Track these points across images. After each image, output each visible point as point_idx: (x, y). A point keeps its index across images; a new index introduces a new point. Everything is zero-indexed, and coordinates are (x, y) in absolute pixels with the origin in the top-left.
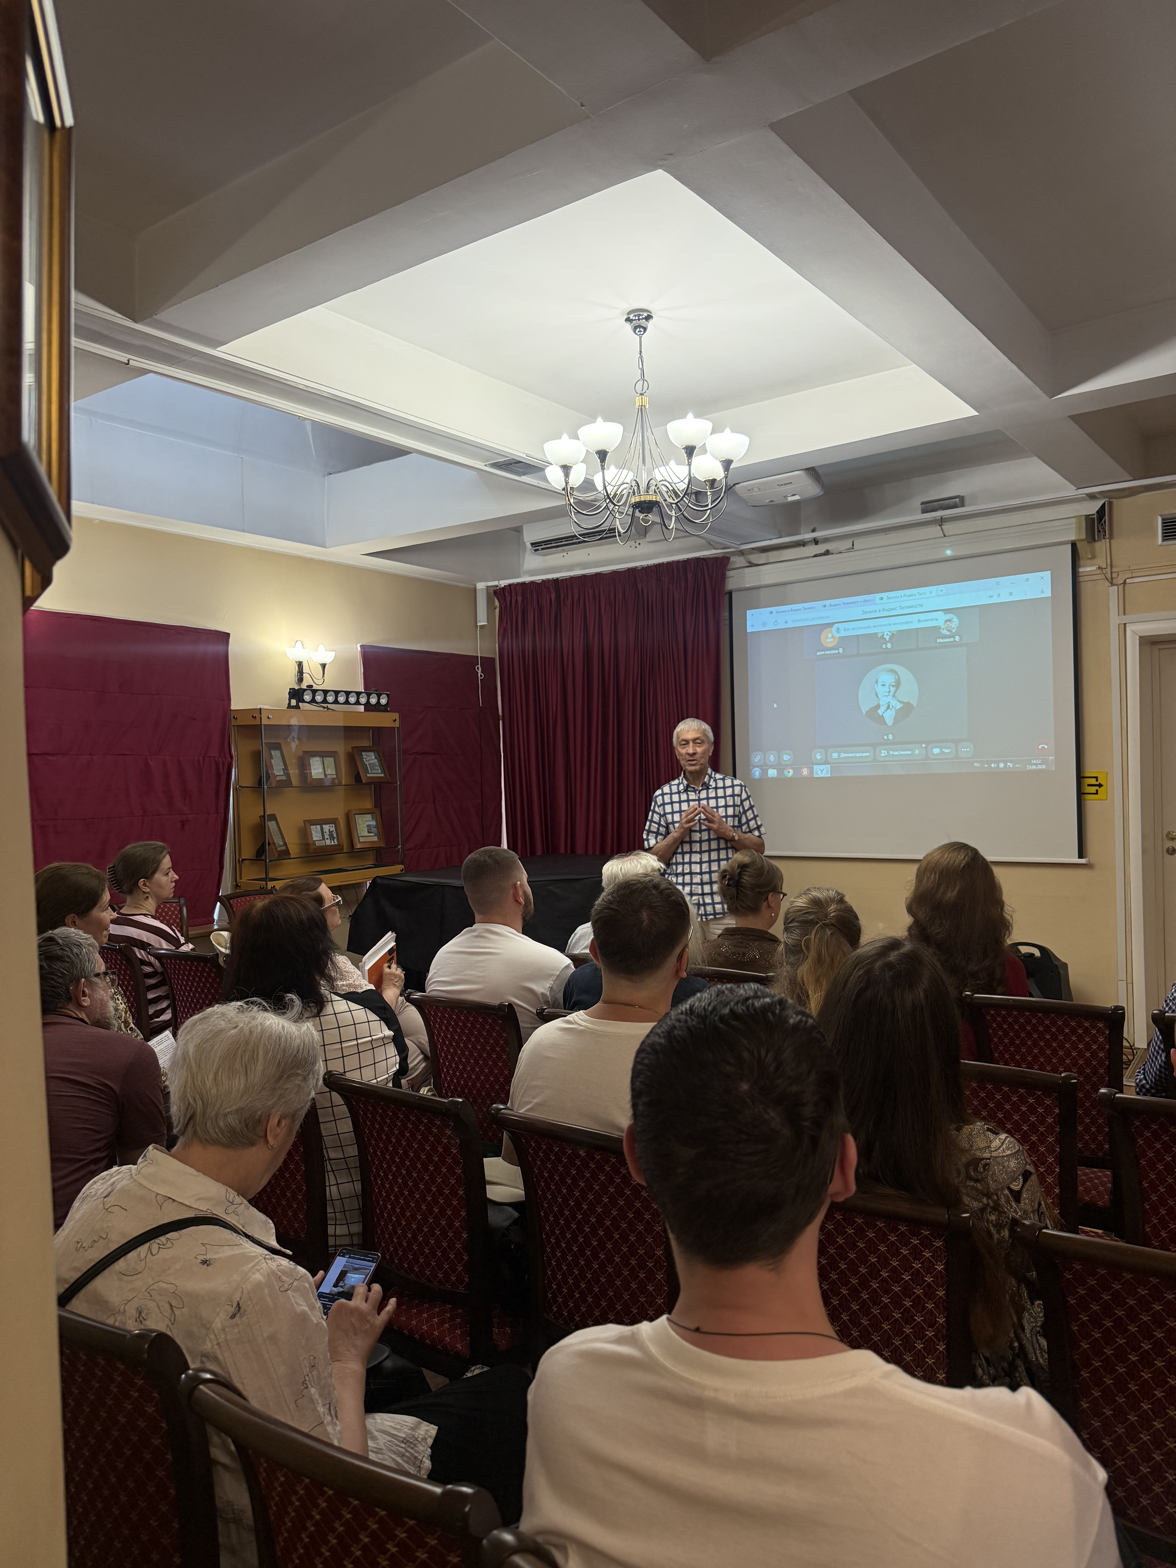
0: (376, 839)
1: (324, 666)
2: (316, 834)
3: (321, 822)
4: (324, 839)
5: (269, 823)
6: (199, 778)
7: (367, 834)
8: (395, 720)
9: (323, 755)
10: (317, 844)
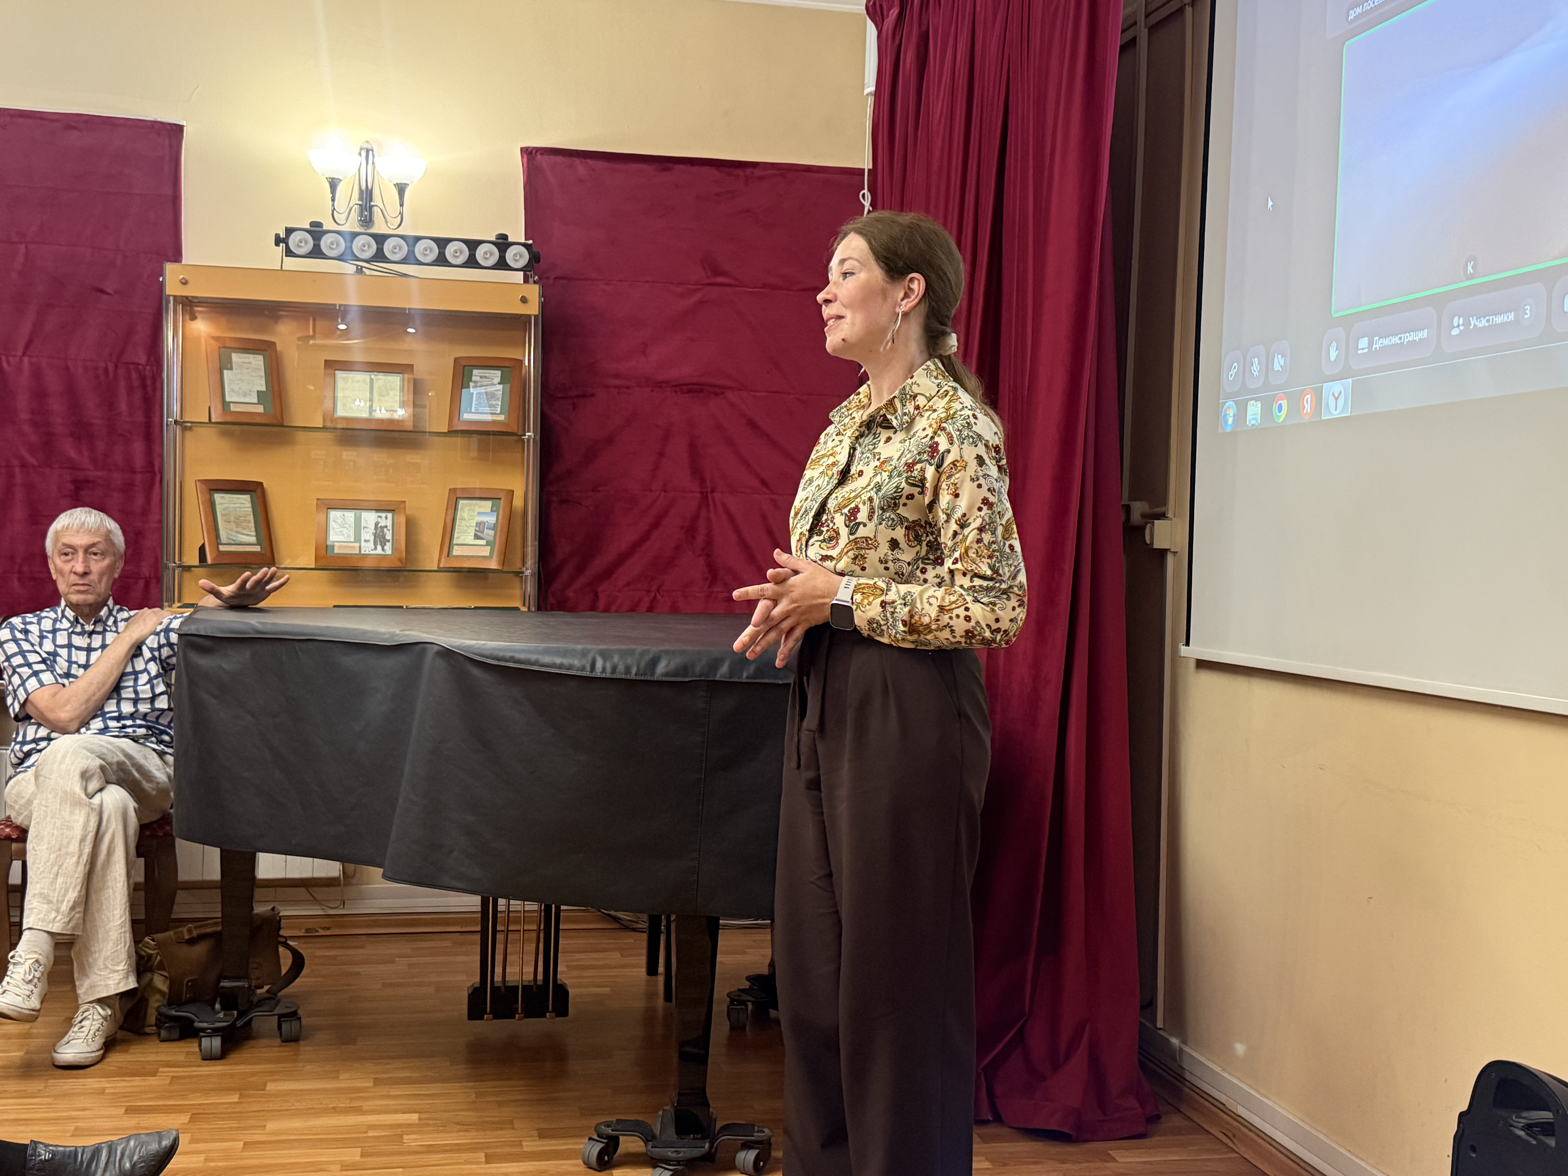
1: (401, 189)
2: (341, 528)
3: (359, 507)
4: (358, 539)
5: (218, 497)
6: (110, 403)
7: (470, 539)
8: (524, 300)
9: (372, 369)
10: (338, 549)
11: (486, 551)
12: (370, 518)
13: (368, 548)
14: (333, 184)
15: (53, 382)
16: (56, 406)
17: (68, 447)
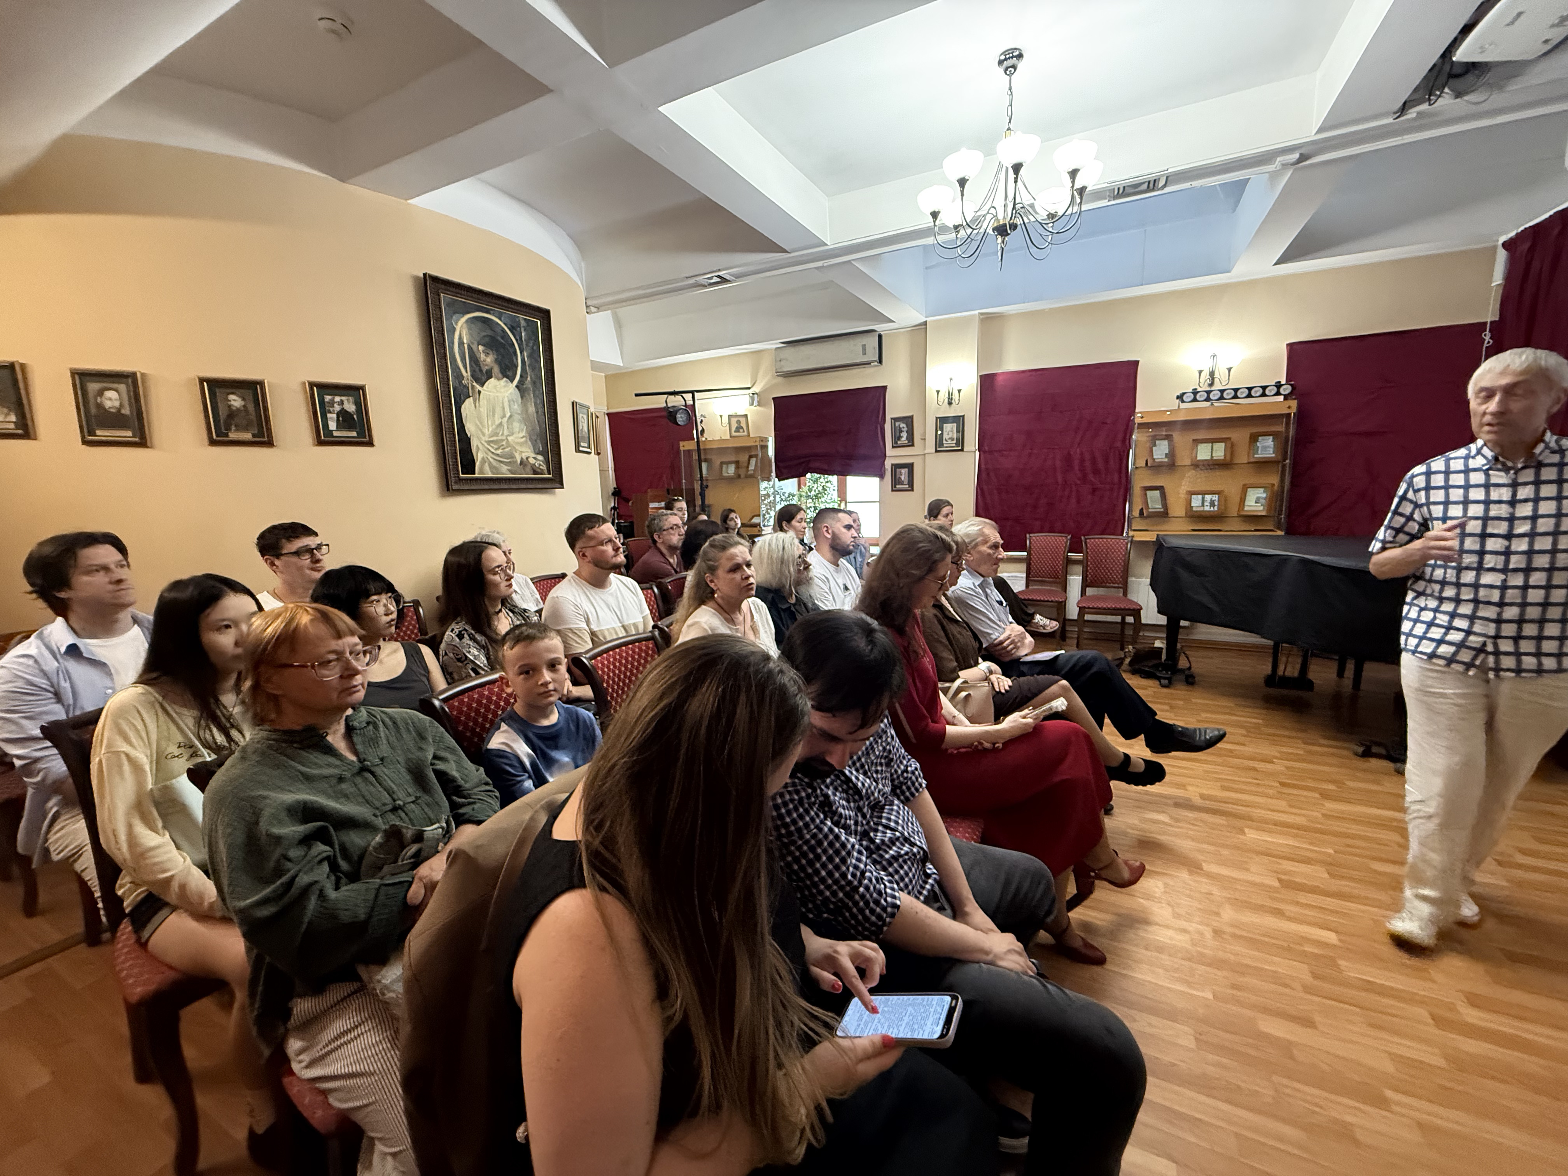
0: (1261, 508)
1: (1229, 370)
2: (1196, 501)
3: (1203, 493)
4: (1203, 505)
5: (1149, 493)
6: (1107, 461)
7: (1254, 504)
8: (1289, 407)
9: (1213, 441)
10: (1194, 509)
12: (1208, 497)
13: (1207, 509)
14: (1200, 372)
15: (1087, 456)
17: (1091, 477)
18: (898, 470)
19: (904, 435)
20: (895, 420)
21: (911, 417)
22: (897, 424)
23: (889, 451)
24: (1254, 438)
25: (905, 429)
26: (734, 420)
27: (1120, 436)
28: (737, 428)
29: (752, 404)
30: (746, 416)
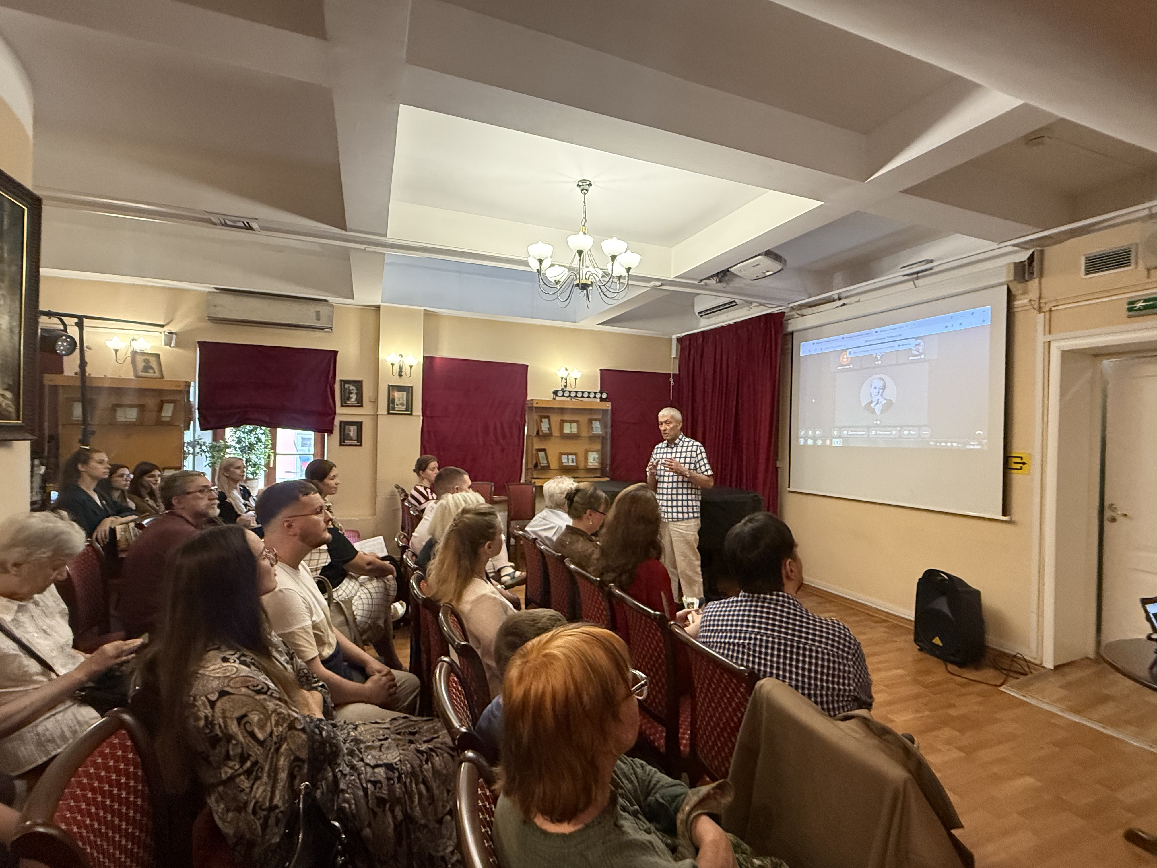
1: (576, 379)
2: (564, 459)
3: (568, 454)
4: (568, 462)
5: (539, 453)
6: (510, 430)
7: (592, 461)
8: (608, 407)
9: (571, 422)
10: (564, 464)
11: (597, 464)
12: (570, 457)
13: (571, 464)
14: (561, 379)
15: (499, 426)
16: (499, 431)
17: (501, 440)
18: (347, 427)
19: (354, 397)
20: (344, 382)
21: (361, 382)
22: (347, 386)
23: (339, 410)
24: (590, 421)
25: (355, 391)
26: (140, 359)
27: (519, 414)
28: (144, 367)
29: (168, 344)
30: (158, 356)
